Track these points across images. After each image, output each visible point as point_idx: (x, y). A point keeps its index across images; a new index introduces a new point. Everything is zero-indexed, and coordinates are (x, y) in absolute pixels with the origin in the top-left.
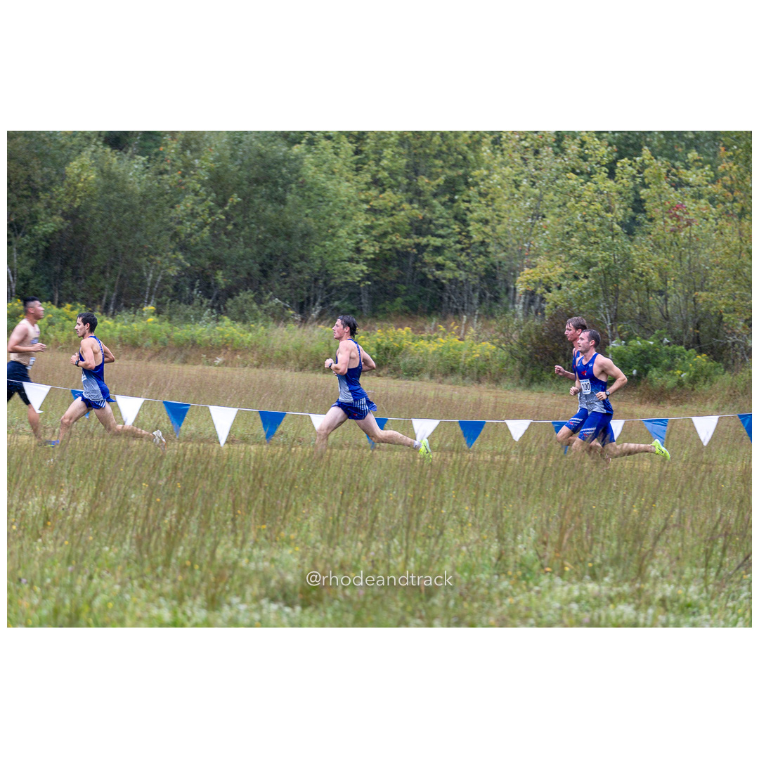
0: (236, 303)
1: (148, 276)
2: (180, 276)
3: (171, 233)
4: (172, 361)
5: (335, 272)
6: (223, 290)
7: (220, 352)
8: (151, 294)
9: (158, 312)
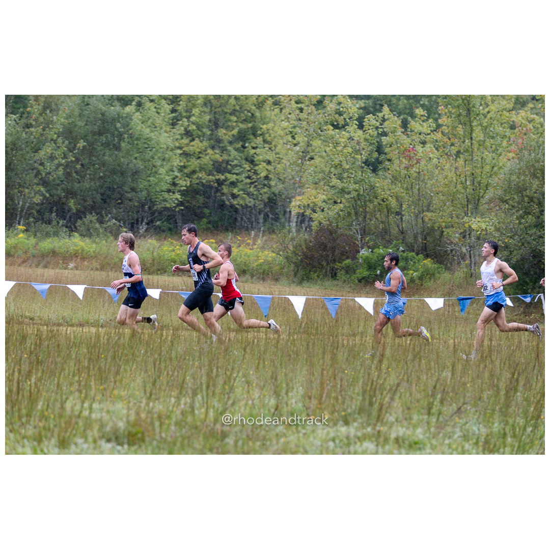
0: (84, 223)
1: (19, 203)
2: (42, 204)
3: (35, 171)
4: (37, 266)
5: (157, 200)
6: (74, 214)
7: (72, 260)
8: (21, 217)
9: (27, 230)
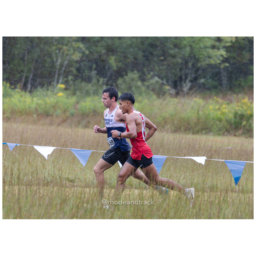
0: (125, 81)
1: (57, 61)
2: (82, 60)
4: (77, 126)
5: (201, 56)
6: (115, 71)
8: (59, 75)
9: (66, 89)
